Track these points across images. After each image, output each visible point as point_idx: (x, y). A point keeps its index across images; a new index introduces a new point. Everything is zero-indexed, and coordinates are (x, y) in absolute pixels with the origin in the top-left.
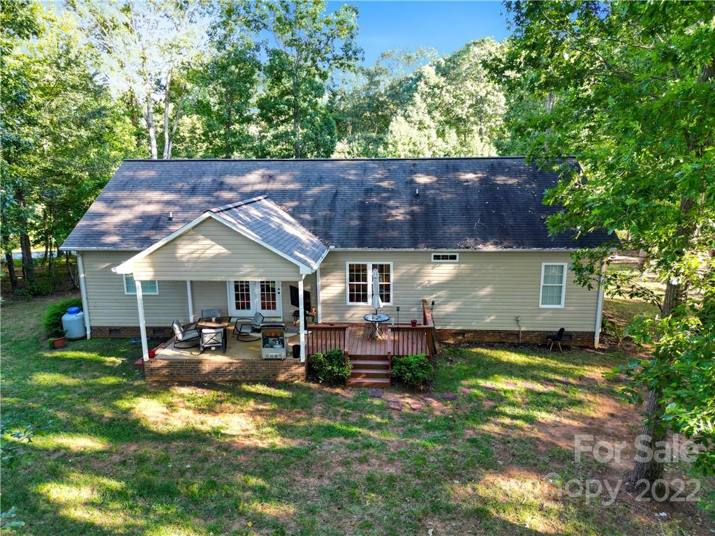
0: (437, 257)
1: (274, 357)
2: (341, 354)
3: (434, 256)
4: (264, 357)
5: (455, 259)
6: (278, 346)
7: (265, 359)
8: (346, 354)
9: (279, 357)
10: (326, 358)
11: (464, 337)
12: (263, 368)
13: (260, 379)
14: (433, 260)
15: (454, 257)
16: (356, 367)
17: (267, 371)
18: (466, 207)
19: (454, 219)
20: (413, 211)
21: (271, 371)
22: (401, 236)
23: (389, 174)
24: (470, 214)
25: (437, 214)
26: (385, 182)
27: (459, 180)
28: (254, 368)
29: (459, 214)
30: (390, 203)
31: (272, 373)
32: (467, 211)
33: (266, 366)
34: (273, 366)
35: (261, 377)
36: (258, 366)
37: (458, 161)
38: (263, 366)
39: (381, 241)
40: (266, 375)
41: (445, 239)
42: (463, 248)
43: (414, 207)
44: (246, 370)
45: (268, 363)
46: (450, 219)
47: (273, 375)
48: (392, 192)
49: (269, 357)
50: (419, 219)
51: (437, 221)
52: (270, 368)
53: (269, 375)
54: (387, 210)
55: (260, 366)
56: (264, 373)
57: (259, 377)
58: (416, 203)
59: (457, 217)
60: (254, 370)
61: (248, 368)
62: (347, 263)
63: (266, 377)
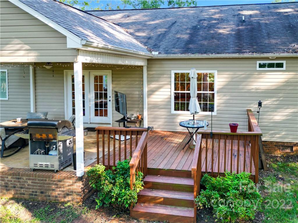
1: (44, 168)
3: (260, 64)
4: (32, 166)
5: (282, 67)
7: (34, 170)
9: (50, 168)
11: (292, 150)
12: (30, 182)
13: (26, 197)
14: (258, 69)
15: (280, 65)
17: (33, 186)
18: (289, 26)
19: (278, 33)
20: (239, 30)
21: (40, 186)
22: (226, 45)
23: (221, 12)
24: (294, 30)
25: (262, 31)
26: (217, 16)
27: (280, 13)
28: (19, 182)
29: (282, 30)
30: (219, 26)
31: (40, 189)
32: (291, 29)
33: (33, 180)
34: (42, 180)
35: (27, 194)
36: (24, 178)
37: (278, 4)
38: (29, 179)
39: (205, 49)
40: (33, 192)
41: (271, 46)
42: (292, 53)
43: (240, 27)
44: (9, 183)
45: (36, 175)
46: (274, 34)
47: (42, 193)
48: (221, 21)
49: (38, 167)
50: (244, 34)
51: (262, 35)
52: (37, 183)
53: (36, 192)
54: (216, 30)
55: (26, 179)
56: (30, 189)
57: (24, 194)
58: (242, 25)
59: (281, 32)
60: (18, 184)
61: (11, 181)
62: (172, 71)
63: (32, 195)
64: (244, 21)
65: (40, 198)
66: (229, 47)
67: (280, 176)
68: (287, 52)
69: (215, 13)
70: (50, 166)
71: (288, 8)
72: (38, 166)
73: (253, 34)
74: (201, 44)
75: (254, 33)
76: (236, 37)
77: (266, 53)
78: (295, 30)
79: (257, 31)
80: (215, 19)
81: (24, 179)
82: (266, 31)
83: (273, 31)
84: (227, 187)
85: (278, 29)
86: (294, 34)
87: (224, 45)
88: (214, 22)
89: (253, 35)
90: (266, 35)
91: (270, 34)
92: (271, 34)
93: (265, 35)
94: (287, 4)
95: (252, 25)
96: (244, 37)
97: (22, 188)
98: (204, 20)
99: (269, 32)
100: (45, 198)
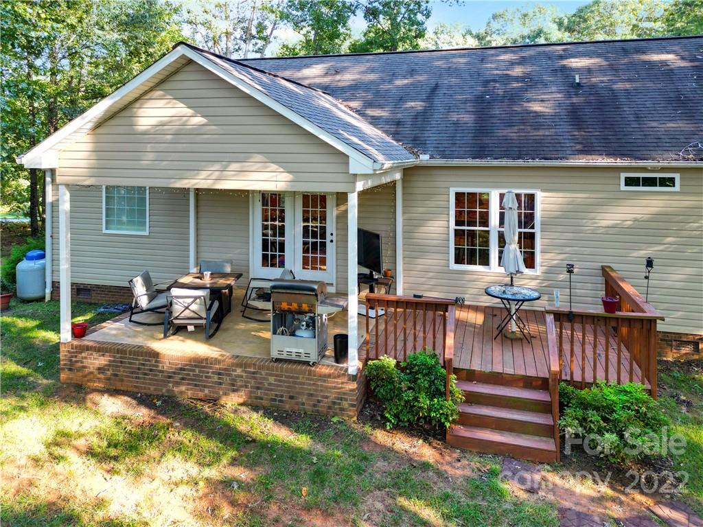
0: (630, 182)
1: (294, 357)
2: (437, 363)
3: (627, 179)
4: (275, 354)
5: (673, 185)
6: (303, 333)
7: (277, 360)
8: (447, 364)
9: (303, 359)
10: (403, 370)
11: (696, 349)
12: (272, 380)
13: (265, 403)
14: (623, 187)
16: (472, 398)
17: (278, 386)
18: (678, 99)
19: (658, 115)
20: (572, 104)
21: (287, 387)
22: (556, 141)
23: (523, 61)
24: (689, 108)
25: (622, 110)
26: (518, 71)
27: (651, 64)
28: (254, 378)
29: (665, 108)
30: (529, 95)
31: (288, 392)
32: (682, 105)
33: (276, 376)
34: (292, 377)
35: (267, 399)
36: (263, 372)
37: (642, 42)
38: (272, 375)
39: (516, 149)
40: (276, 395)
41: (649, 145)
42: (694, 160)
43: (575, 100)
44: (238, 379)
45: (282, 368)
46: (650, 115)
47: (291, 398)
48: (530, 82)
49: (284, 356)
50: (587, 117)
51: (624, 119)
52: (284, 382)
53: (282, 396)
54: (526, 104)
55: (267, 374)
56: (272, 390)
57: (261, 399)
58: (577, 95)
59: (664, 112)
60: (253, 381)
61: (242, 377)
62: (451, 189)
63: (275, 400)
64: (578, 84)
65: (287, 407)
66: (563, 145)
67: (683, 398)
68: (684, 158)
69: (512, 64)
70: (303, 355)
71: (668, 53)
72: (285, 353)
73: (605, 116)
74: (505, 138)
75: (607, 113)
76: (571, 123)
77: (641, 160)
78: (691, 108)
79: (613, 110)
80: (517, 79)
81: (261, 375)
82: (631, 109)
83: (647, 109)
84: (611, 405)
85: (656, 105)
86: (692, 118)
87: (552, 141)
88: (515, 85)
89: (606, 120)
90: (633, 119)
91: (640, 116)
92: (643, 116)
93: (631, 118)
94: (664, 43)
95: (596, 94)
96: (588, 123)
97: (258, 388)
98: (494, 81)
99: (637, 112)
100: (296, 408)
